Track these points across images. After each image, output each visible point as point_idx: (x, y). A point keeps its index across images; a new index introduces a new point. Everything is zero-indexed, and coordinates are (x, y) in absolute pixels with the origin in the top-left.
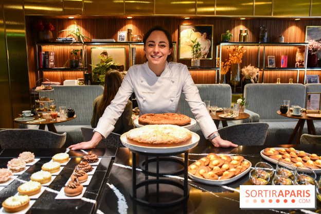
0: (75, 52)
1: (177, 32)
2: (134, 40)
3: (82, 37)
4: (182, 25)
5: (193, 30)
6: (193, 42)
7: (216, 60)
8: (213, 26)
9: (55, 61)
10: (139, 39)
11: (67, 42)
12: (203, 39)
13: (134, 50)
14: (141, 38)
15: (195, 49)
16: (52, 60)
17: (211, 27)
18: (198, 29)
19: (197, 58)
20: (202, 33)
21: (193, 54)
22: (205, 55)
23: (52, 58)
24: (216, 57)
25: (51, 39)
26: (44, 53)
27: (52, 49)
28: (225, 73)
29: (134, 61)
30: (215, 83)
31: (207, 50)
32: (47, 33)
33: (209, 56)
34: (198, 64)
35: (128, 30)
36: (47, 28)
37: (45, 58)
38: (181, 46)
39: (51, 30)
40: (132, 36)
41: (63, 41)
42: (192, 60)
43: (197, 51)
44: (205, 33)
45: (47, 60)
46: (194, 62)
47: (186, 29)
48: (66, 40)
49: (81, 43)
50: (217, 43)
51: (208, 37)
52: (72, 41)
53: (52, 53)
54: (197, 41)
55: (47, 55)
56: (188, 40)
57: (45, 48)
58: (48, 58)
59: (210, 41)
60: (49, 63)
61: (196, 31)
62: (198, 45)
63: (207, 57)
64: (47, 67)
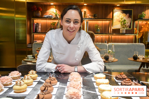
0: (54, 24)
1: (111, 13)
2: (88, 17)
3: (58, 15)
4: (114, 9)
5: (121, 12)
6: (122, 19)
7: (134, 29)
8: (133, 10)
9: (41, 29)
10: (90, 17)
11: (50, 18)
12: (127, 17)
13: (88, 23)
14: (91, 16)
15: (122, 23)
16: (40, 28)
17: (132, 11)
18: (124, 12)
19: (124, 28)
20: (126, 14)
21: (121, 26)
22: (128, 26)
23: (40, 27)
24: (134, 28)
25: (40, 16)
26: (36, 24)
27: (40, 22)
28: (140, 37)
29: (88, 29)
30: (133, 43)
31: (129, 24)
32: (38, 12)
33: (130, 27)
34: (124, 32)
35: (85, 11)
36: (38, 9)
37: (36, 27)
38: (114, 21)
39: (40, 11)
40: (86, 15)
41: (47, 17)
42: (121, 29)
43: (124, 24)
44: (128, 14)
45: (37, 28)
46: (122, 30)
47: (117, 11)
48: (49, 17)
49: (58, 18)
50: (135, 20)
51: (130, 17)
52: (52, 17)
53: (40, 24)
54: (124, 18)
55: (37, 25)
56: (118, 18)
57: (36, 21)
58: (38, 27)
59: (131, 19)
60: (38, 29)
61: (123, 13)
62: (125, 21)
63: (129, 28)
64: (37, 31)
